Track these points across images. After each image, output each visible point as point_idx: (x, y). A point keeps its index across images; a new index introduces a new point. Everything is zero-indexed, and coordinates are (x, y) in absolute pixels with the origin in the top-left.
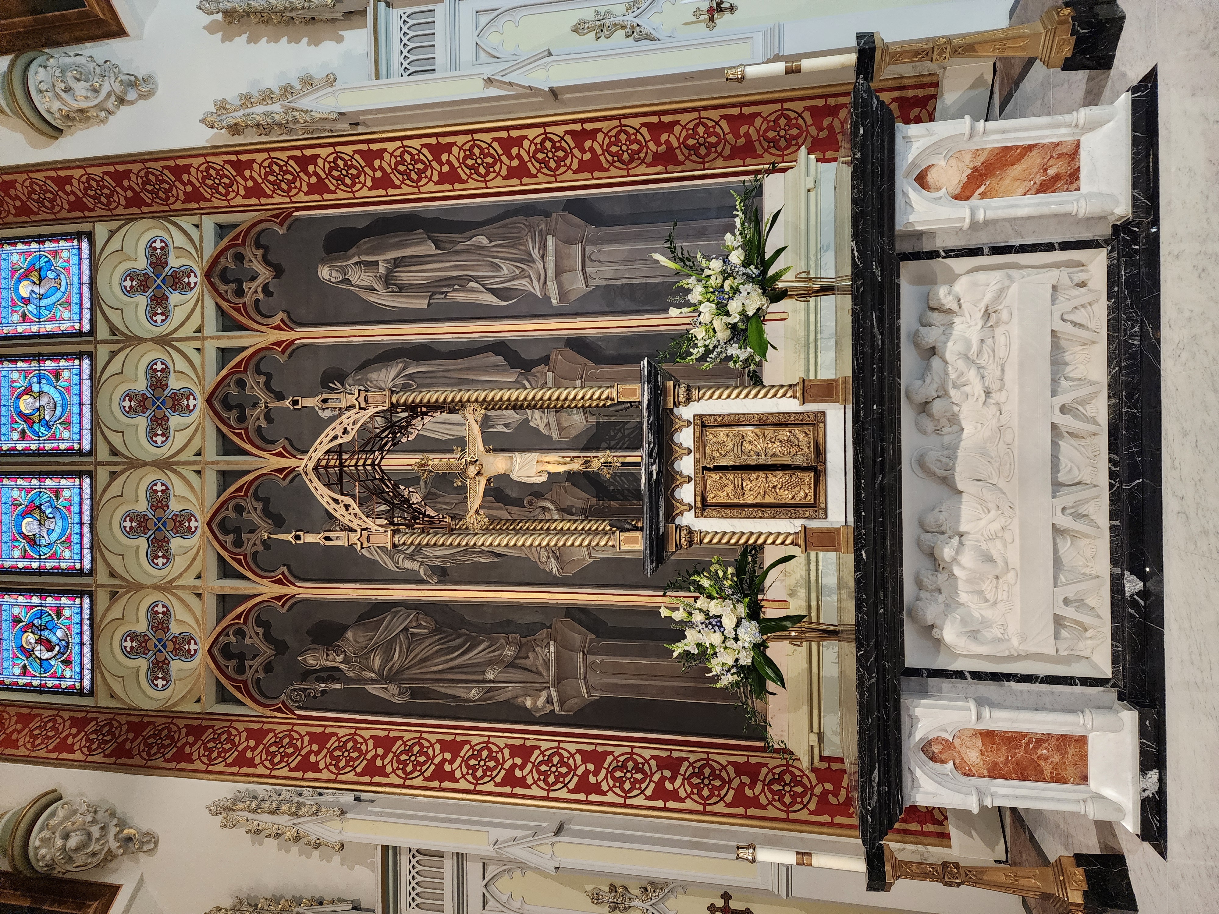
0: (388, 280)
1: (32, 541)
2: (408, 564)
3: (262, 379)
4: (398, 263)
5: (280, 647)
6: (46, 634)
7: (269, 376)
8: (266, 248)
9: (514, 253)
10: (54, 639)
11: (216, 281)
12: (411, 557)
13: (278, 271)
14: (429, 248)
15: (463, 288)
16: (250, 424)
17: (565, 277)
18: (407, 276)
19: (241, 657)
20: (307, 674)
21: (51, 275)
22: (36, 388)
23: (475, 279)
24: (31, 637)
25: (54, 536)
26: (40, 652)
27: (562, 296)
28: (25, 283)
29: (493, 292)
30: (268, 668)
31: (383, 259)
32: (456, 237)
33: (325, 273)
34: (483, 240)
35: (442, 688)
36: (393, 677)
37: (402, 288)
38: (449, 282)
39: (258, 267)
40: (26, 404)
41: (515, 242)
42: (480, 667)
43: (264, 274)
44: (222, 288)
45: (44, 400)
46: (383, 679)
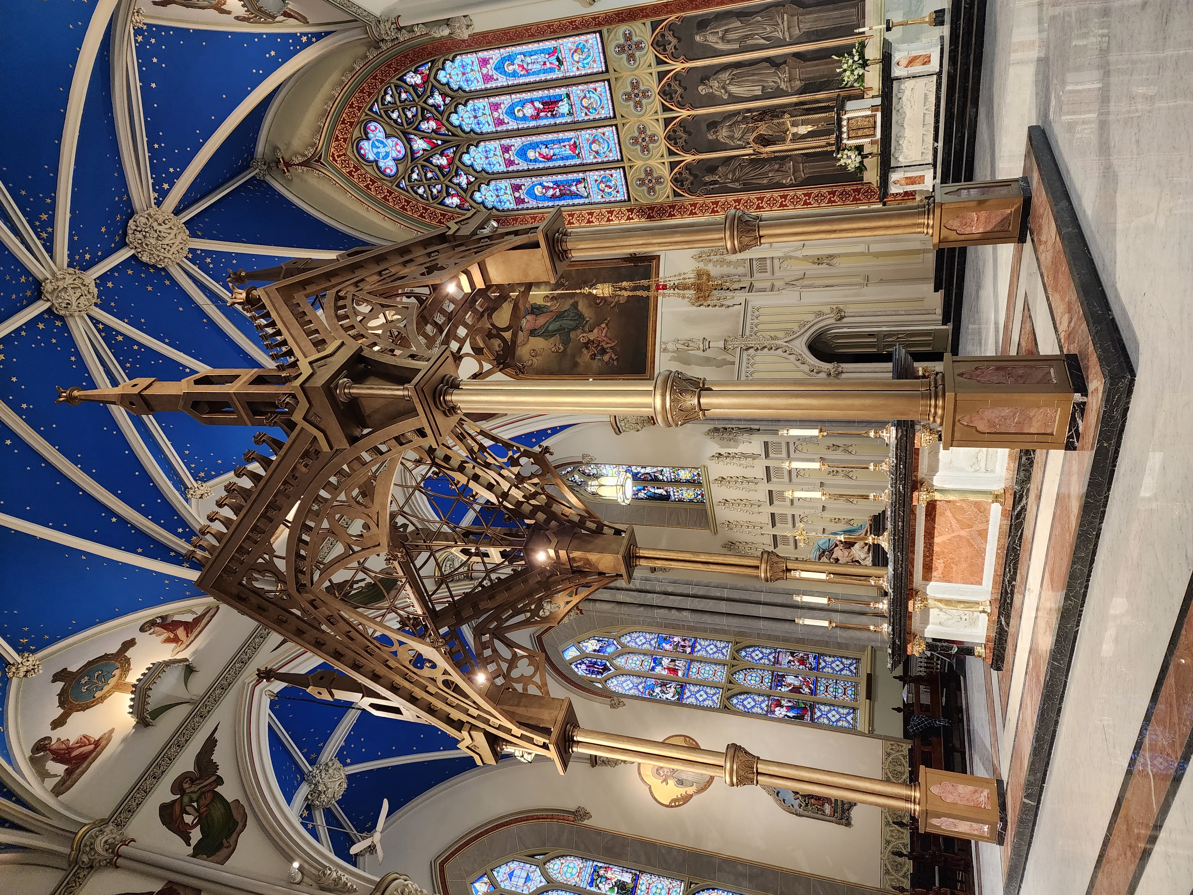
0: (723, 38)
1: (597, 153)
2: (739, 143)
3: (677, 83)
4: (726, 31)
5: (696, 176)
6: (608, 183)
7: (680, 81)
8: (673, 31)
9: (772, 22)
10: (611, 185)
11: (655, 46)
12: (739, 140)
13: (679, 40)
14: (738, 24)
15: (752, 38)
16: (675, 100)
17: (791, 30)
18: (731, 36)
19: (682, 182)
20: (706, 184)
21: (586, 50)
22: (588, 95)
23: (757, 34)
24: (602, 186)
25: (605, 149)
26: (607, 190)
27: (790, 37)
28: (575, 54)
29: (763, 38)
30: (692, 184)
31: (720, 31)
32: (749, 18)
33: (698, 38)
34: (759, 18)
35: (754, 181)
36: (737, 180)
37: (728, 41)
38: (747, 37)
39: (671, 38)
40: (585, 102)
41: (772, 18)
42: (767, 173)
43: (674, 41)
44: (658, 49)
45: (592, 100)
46: (733, 181)
